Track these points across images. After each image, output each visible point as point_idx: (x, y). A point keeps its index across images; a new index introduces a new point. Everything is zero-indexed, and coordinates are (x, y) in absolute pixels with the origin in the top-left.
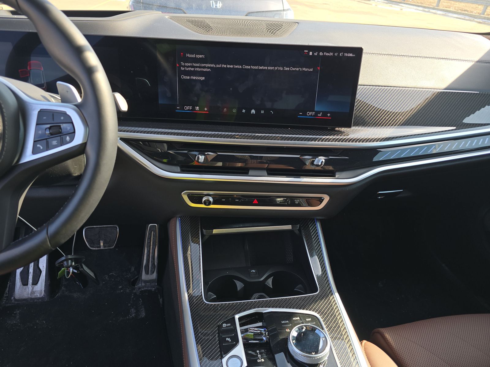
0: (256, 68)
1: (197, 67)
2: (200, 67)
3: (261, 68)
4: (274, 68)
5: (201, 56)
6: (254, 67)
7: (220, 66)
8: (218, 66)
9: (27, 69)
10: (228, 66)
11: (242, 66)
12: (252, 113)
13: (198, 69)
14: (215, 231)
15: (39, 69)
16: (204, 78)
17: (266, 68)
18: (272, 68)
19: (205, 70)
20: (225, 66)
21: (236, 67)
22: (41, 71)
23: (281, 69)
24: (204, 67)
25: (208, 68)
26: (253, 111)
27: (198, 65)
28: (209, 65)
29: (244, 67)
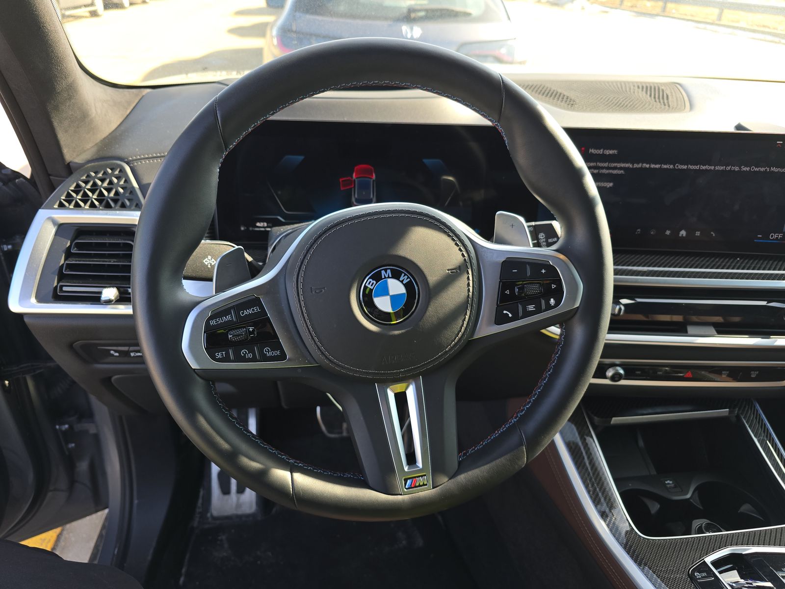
0: (697, 167)
1: (603, 168)
2: (608, 168)
3: (704, 168)
4: (725, 168)
5: (611, 152)
6: (694, 167)
7: (640, 165)
8: (636, 166)
9: (352, 178)
10: (653, 166)
11: (674, 166)
12: (680, 235)
13: (604, 171)
14: (615, 420)
15: (369, 178)
16: (611, 184)
17: (712, 168)
18: (721, 168)
19: (615, 172)
20: (648, 166)
21: (665, 167)
22: (372, 180)
23: (737, 169)
24: (615, 168)
25: (621, 168)
26: (683, 233)
27: (606, 165)
28: (622, 165)
29: (677, 166)
